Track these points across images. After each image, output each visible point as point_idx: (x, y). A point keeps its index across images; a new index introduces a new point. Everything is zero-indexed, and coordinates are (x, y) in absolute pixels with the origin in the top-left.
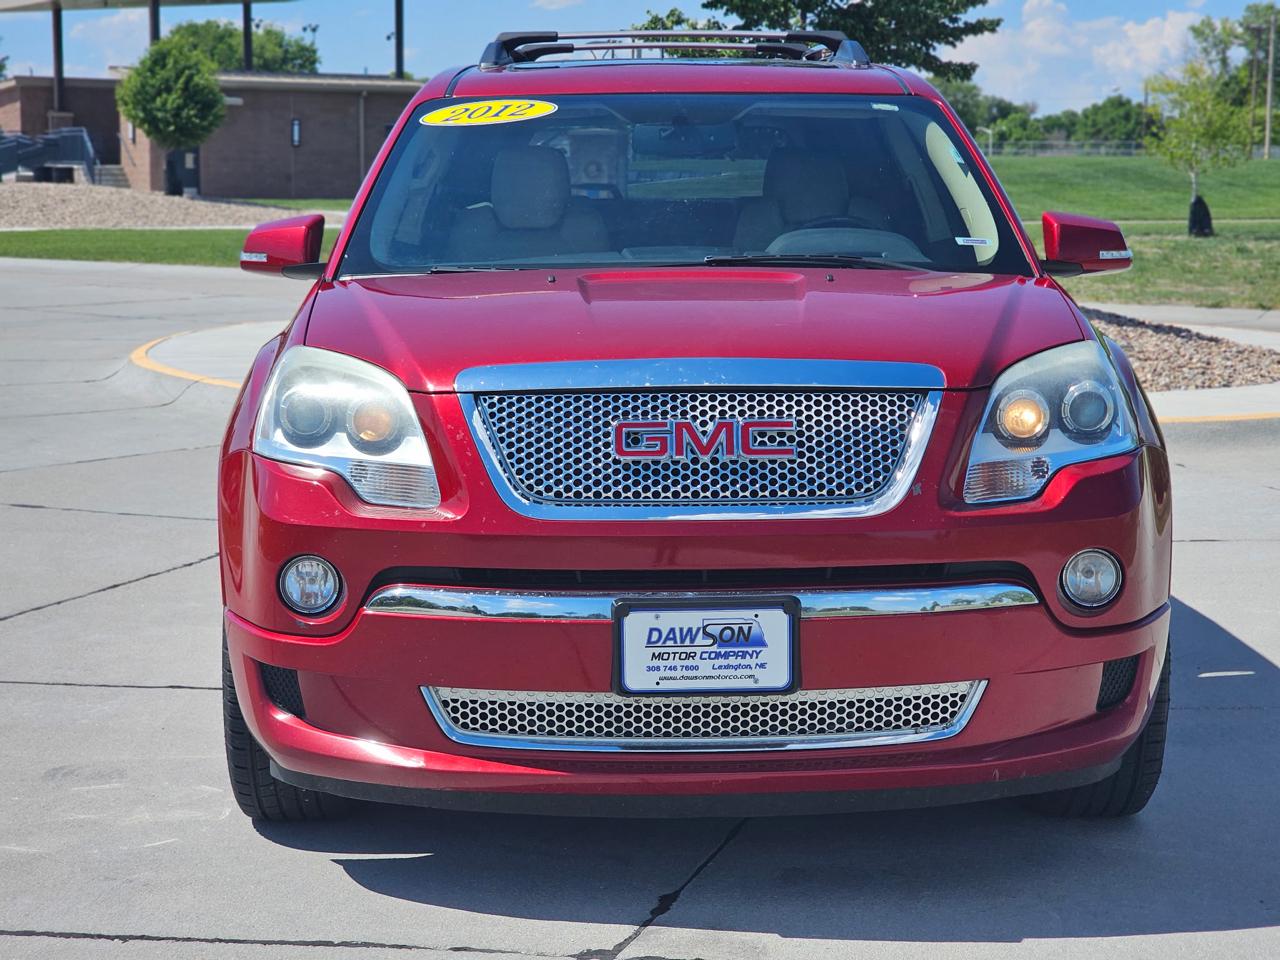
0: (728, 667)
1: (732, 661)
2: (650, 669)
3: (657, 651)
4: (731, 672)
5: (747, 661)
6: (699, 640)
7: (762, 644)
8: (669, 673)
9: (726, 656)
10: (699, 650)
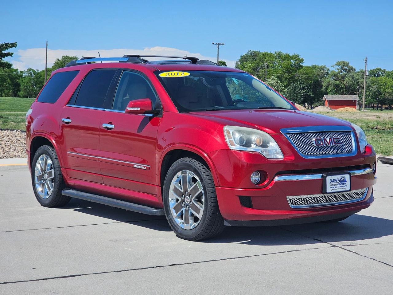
0: (341, 186)
1: (342, 185)
2: (330, 188)
3: (331, 184)
4: (342, 187)
5: (344, 185)
6: (337, 181)
7: (346, 181)
8: (333, 189)
9: (341, 184)
10: (337, 183)
